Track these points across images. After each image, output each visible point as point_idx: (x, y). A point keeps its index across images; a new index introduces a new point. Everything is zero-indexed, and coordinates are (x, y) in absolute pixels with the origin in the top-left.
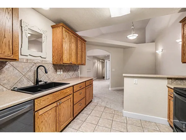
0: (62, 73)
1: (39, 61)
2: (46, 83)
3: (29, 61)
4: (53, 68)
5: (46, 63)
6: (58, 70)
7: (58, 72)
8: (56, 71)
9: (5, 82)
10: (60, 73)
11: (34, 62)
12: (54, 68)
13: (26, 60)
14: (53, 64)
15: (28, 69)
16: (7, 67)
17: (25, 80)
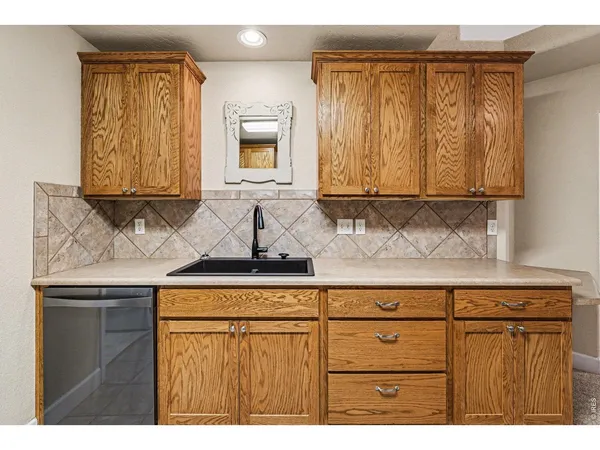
0: (361, 230)
1: (270, 194)
2: (284, 256)
3: (242, 197)
4: (319, 212)
5: (294, 197)
6: (339, 221)
7: (339, 227)
8: (334, 223)
9: (197, 240)
10: (350, 231)
11: (254, 196)
12: (323, 212)
13: (236, 195)
14: (319, 201)
15: (241, 217)
16: (200, 210)
17: (234, 243)
